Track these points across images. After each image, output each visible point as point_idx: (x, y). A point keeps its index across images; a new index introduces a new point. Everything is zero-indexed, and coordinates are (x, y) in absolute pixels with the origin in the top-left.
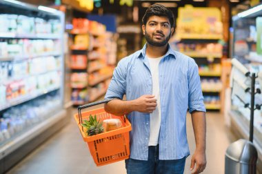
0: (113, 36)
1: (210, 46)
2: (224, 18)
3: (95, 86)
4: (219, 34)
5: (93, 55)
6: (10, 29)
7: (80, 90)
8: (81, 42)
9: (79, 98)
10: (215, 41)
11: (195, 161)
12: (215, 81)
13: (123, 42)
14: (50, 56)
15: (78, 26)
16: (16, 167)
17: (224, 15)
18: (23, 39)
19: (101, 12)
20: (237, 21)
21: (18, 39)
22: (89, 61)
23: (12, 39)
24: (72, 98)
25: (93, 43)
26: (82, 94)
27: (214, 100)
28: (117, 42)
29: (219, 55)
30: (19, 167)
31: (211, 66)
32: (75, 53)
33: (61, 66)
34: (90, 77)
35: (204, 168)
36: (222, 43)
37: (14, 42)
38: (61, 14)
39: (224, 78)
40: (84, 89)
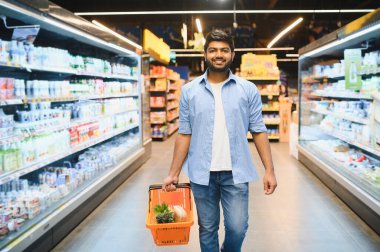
1: (269, 87)
3: (172, 122)
4: (276, 76)
5: (170, 97)
7: (161, 125)
8: (159, 85)
9: (159, 133)
14: (130, 97)
15: (157, 72)
19: (176, 66)
22: (167, 101)
24: (153, 133)
25: (170, 87)
26: (162, 129)
27: (273, 132)
29: (277, 93)
31: (270, 103)
32: (154, 94)
33: (139, 108)
34: (168, 115)
36: (279, 83)
37: (84, 81)
39: (281, 113)
40: (164, 124)
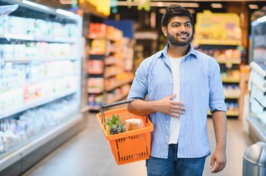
0: (130, 42)
1: (229, 53)
2: (243, 25)
3: (111, 92)
4: (237, 40)
5: (109, 61)
6: (28, 32)
7: (97, 95)
8: (97, 47)
9: (95, 103)
10: (234, 47)
11: (215, 160)
12: (233, 88)
13: (140, 48)
14: (67, 59)
15: (95, 31)
16: (33, 168)
17: (243, 21)
18: (41, 42)
19: (118, 17)
20: (256, 26)
21: (35, 42)
22: (106, 66)
23: (30, 41)
24: (88, 103)
25: (110, 49)
26: (99, 99)
27: (232, 106)
28: (134, 48)
29: (238, 61)
30: (36, 169)
31: (229, 72)
32: (92, 57)
33: (78, 70)
34: (107, 83)
35: (224, 167)
36: (240, 49)
37: (32, 44)
38: (78, 18)
39: (242, 85)
40: (100, 94)
